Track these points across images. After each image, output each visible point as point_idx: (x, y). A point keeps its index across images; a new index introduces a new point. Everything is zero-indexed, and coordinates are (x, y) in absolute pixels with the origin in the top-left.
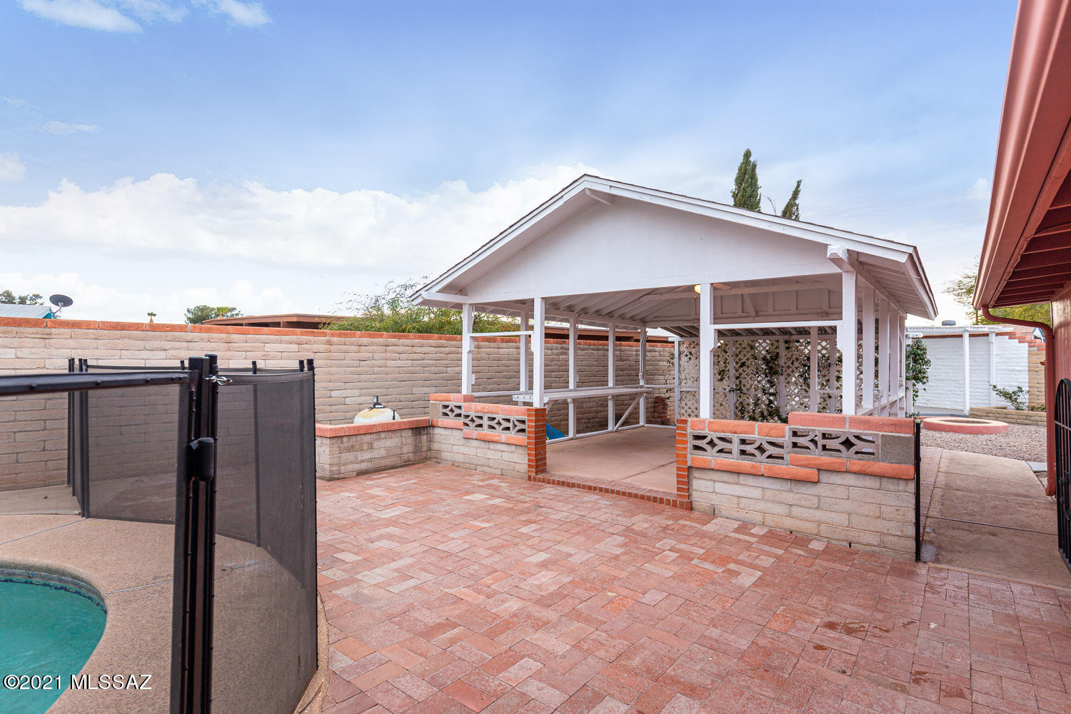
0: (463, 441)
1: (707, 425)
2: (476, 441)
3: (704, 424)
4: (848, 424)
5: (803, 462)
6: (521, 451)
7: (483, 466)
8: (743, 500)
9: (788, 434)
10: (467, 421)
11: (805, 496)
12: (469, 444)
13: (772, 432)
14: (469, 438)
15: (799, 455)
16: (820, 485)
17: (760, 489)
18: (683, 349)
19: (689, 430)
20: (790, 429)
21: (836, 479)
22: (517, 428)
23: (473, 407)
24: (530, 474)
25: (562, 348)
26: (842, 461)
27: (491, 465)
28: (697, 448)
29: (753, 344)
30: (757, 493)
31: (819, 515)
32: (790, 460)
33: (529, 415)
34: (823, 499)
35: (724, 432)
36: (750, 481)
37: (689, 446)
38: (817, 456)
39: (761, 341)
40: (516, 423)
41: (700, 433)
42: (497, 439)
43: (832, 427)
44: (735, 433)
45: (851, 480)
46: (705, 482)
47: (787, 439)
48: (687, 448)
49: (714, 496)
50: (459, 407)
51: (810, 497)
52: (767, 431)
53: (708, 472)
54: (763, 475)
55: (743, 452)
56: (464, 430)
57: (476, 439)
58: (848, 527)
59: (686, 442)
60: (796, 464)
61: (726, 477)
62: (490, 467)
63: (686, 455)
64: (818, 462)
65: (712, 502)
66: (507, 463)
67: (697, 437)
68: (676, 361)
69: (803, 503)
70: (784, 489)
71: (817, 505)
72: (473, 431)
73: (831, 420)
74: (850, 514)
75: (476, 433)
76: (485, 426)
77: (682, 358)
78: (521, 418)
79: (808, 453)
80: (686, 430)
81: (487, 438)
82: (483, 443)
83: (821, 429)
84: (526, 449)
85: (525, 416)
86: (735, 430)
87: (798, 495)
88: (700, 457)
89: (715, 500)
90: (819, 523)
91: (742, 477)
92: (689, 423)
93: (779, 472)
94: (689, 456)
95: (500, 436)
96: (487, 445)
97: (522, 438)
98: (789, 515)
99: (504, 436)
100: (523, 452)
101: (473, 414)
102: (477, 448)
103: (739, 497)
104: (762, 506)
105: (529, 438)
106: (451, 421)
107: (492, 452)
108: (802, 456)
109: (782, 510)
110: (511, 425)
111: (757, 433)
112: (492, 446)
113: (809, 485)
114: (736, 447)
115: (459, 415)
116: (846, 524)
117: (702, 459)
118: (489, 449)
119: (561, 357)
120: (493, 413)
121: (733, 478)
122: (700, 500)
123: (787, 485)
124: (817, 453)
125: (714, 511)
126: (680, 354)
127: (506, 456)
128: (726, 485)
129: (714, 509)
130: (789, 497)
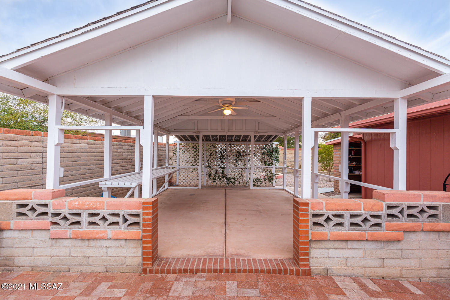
0: (49, 242)
1: (324, 205)
2: (70, 240)
3: (323, 205)
4: (422, 199)
5: (396, 228)
6: (132, 244)
7: (80, 265)
8: (349, 260)
9: (385, 208)
10: (56, 219)
11: (392, 250)
12: (58, 244)
13: (374, 208)
14: (59, 238)
15: (392, 223)
16: (403, 242)
17: (362, 250)
18: (181, 146)
19: (310, 211)
20: (386, 204)
21: (412, 236)
22: (128, 223)
23: (66, 204)
24: (145, 267)
25: (120, 145)
26: (419, 224)
27: (90, 263)
28: (315, 224)
29: (214, 145)
30: (360, 253)
31: (402, 263)
32: (386, 227)
33: (144, 209)
34: (404, 251)
35: (338, 210)
36: (355, 245)
37: (310, 224)
38: (404, 222)
39: (221, 144)
40: (127, 217)
41: (319, 212)
42: (101, 235)
43: (413, 202)
44: (347, 210)
45: (421, 236)
46: (321, 251)
47: (384, 212)
48: (308, 226)
49: (327, 261)
50: (46, 205)
51: (396, 251)
52: (370, 207)
53: (323, 242)
54: (367, 240)
55: (352, 224)
56: (52, 231)
57: (71, 238)
58: (419, 268)
59: (307, 221)
60: (389, 229)
61: (337, 244)
62: (89, 265)
63: (308, 231)
64: (405, 227)
65: (326, 265)
66: (114, 259)
67: (315, 216)
68: (177, 153)
69: (391, 256)
70: (379, 248)
71: (400, 256)
72: (65, 229)
73: (413, 196)
74: (420, 259)
75: (70, 231)
76: (84, 223)
77: (180, 152)
78: (134, 211)
79: (398, 221)
80: (308, 211)
81: (86, 236)
82: (80, 241)
83: (406, 203)
84: (141, 242)
85: (139, 208)
86: (347, 208)
87: (388, 251)
88: (318, 231)
89: (329, 264)
90: (401, 268)
91: (349, 243)
92: (310, 205)
93: (379, 237)
94: (310, 232)
95: (105, 232)
96: (87, 243)
97: (136, 231)
98: (382, 266)
99: (111, 231)
100: (135, 245)
101: (65, 212)
102: (71, 247)
103: (346, 258)
104: (363, 262)
105: (144, 231)
106: (32, 220)
107: (93, 249)
108: (394, 223)
109: (377, 263)
110: (120, 220)
111: (362, 209)
112: (92, 243)
113: (395, 243)
114: (347, 220)
115: (46, 214)
116: (418, 266)
117: (320, 233)
118: (89, 246)
119: (119, 150)
120: (95, 209)
121: (343, 244)
122: (316, 265)
123: (381, 245)
124: (404, 220)
125: (328, 272)
126: (180, 149)
127: (112, 252)
128: (337, 251)
129: (328, 270)
130: (382, 253)
